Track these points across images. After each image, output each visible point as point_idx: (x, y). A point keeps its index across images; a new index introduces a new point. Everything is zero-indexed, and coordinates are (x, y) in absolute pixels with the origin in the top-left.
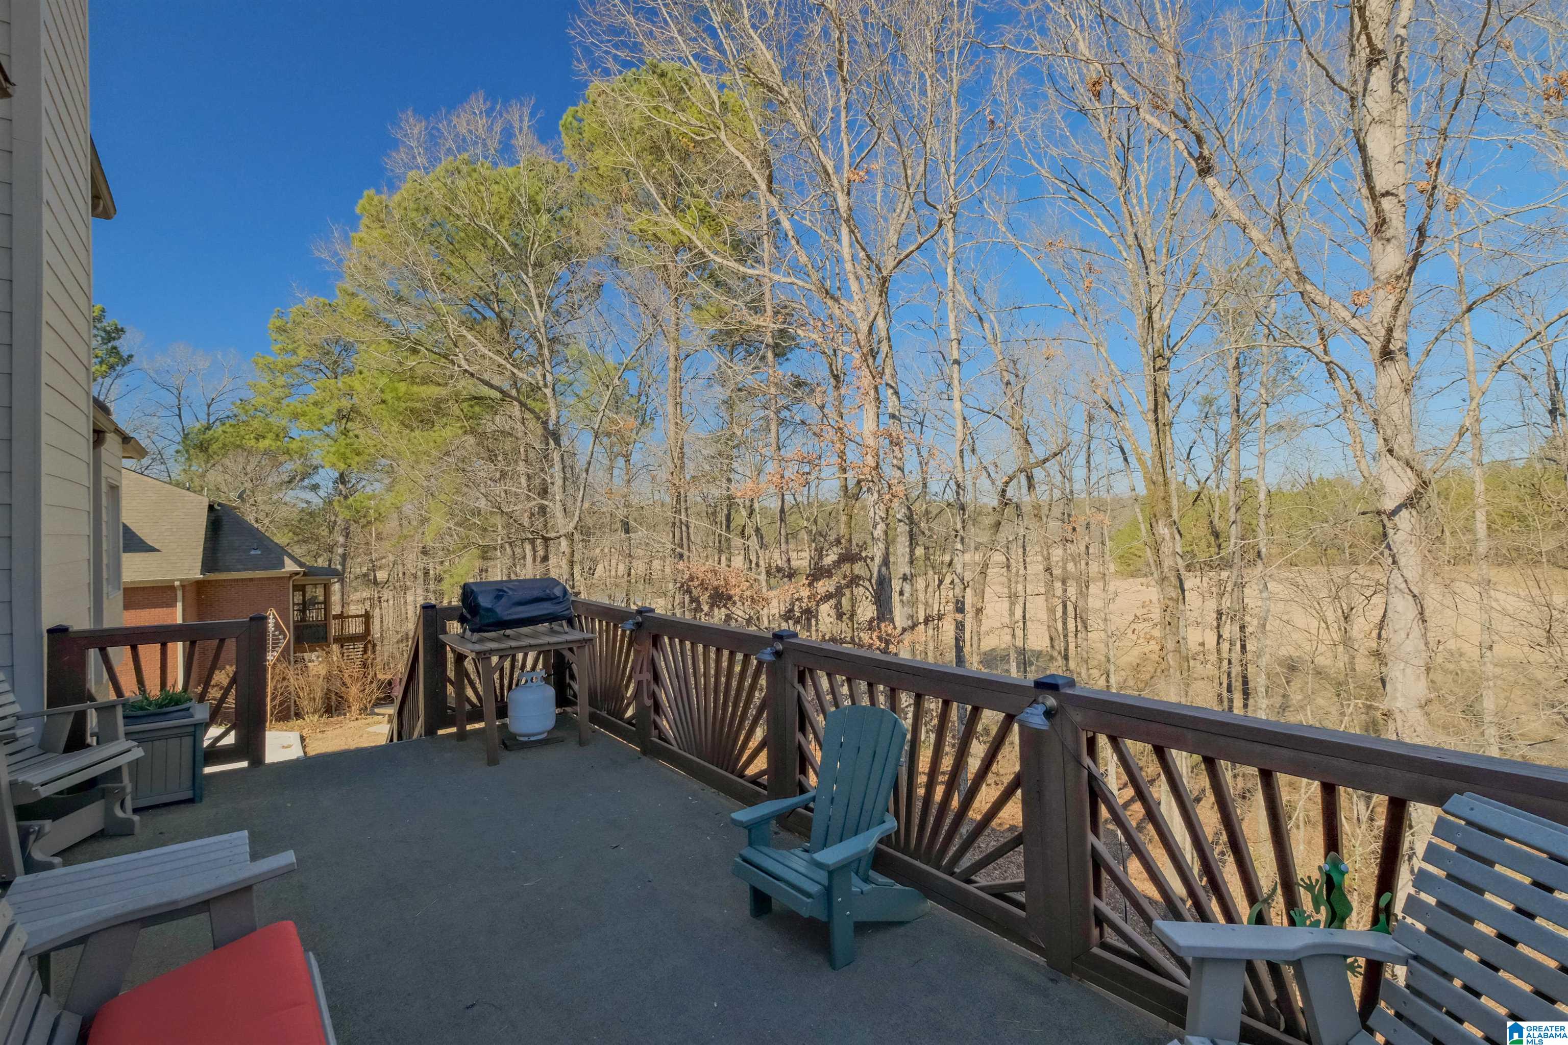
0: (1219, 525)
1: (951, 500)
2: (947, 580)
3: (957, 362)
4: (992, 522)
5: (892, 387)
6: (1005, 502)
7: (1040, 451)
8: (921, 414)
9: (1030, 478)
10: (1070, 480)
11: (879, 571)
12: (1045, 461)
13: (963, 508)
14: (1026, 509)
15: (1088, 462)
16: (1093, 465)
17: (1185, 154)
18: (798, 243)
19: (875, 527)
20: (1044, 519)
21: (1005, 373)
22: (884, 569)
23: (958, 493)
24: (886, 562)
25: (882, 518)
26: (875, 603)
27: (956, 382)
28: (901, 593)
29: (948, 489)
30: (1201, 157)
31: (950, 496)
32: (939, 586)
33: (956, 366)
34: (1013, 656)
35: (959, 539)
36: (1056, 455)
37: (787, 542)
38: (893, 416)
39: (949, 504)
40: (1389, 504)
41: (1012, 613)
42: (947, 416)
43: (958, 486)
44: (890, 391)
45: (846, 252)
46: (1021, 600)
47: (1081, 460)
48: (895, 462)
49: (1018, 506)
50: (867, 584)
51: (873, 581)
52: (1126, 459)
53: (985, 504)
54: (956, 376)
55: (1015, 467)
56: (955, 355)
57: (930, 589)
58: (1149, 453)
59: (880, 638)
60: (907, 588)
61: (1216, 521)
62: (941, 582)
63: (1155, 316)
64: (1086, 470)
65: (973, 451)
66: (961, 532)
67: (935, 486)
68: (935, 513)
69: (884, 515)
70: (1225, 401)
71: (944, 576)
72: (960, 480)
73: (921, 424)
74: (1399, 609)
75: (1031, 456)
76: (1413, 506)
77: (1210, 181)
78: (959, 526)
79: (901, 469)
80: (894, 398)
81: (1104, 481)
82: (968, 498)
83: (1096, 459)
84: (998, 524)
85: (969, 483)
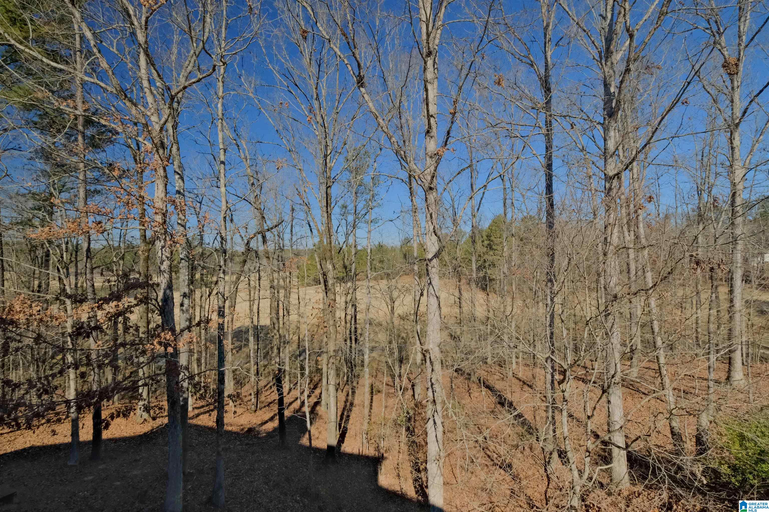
0: (347, 263)
1: (218, 248)
2: (215, 292)
3: (223, 163)
4: (242, 260)
5: (179, 174)
6: (249, 249)
7: (270, 224)
8: (201, 197)
9: (264, 237)
10: (283, 239)
11: (165, 293)
12: (272, 228)
13: (225, 252)
14: (261, 254)
15: (292, 231)
16: (294, 232)
17: (352, 72)
18: (99, 52)
19: (162, 263)
20: (271, 259)
21: (252, 178)
22: (168, 291)
23: (222, 243)
24: (170, 287)
25: (168, 258)
26: (160, 315)
27: (222, 175)
28: (182, 305)
29: (216, 241)
30: (359, 75)
31: (217, 245)
32: (209, 296)
33: (222, 165)
34: (251, 332)
35: (221, 271)
36: (276, 226)
37: (92, 273)
38: (178, 192)
39: (216, 250)
40: (430, 256)
41: (251, 310)
42: (216, 200)
43: (222, 239)
44: (177, 176)
45: (143, 72)
46: (256, 302)
47: (288, 230)
48: (179, 222)
49: (256, 252)
50: (154, 302)
51: (159, 300)
52: (311, 230)
53: (237, 251)
54: (222, 171)
55: (254, 231)
56: (222, 158)
57: (204, 298)
58: (322, 228)
59: (160, 343)
60: (186, 301)
61: (346, 261)
62: (210, 293)
63: (328, 161)
64: (290, 235)
65: (232, 220)
66: (223, 267)
67: (208, 238)
68: (208, 254)
69: (169, 255)
70: (351, 207)
71: (212, 290)
72: (223, 235)
73: (200, 203)
74: (432, 303)
75: (265, 225)
76: (438, 257)
77: (362, 90)
78: (222, 263)
79: (184, 226)
80: (180, 181)
81: (299, 241)
82: (228, 246)
83: (296, 229)
84: (245, 261)
85: (229, 238)
